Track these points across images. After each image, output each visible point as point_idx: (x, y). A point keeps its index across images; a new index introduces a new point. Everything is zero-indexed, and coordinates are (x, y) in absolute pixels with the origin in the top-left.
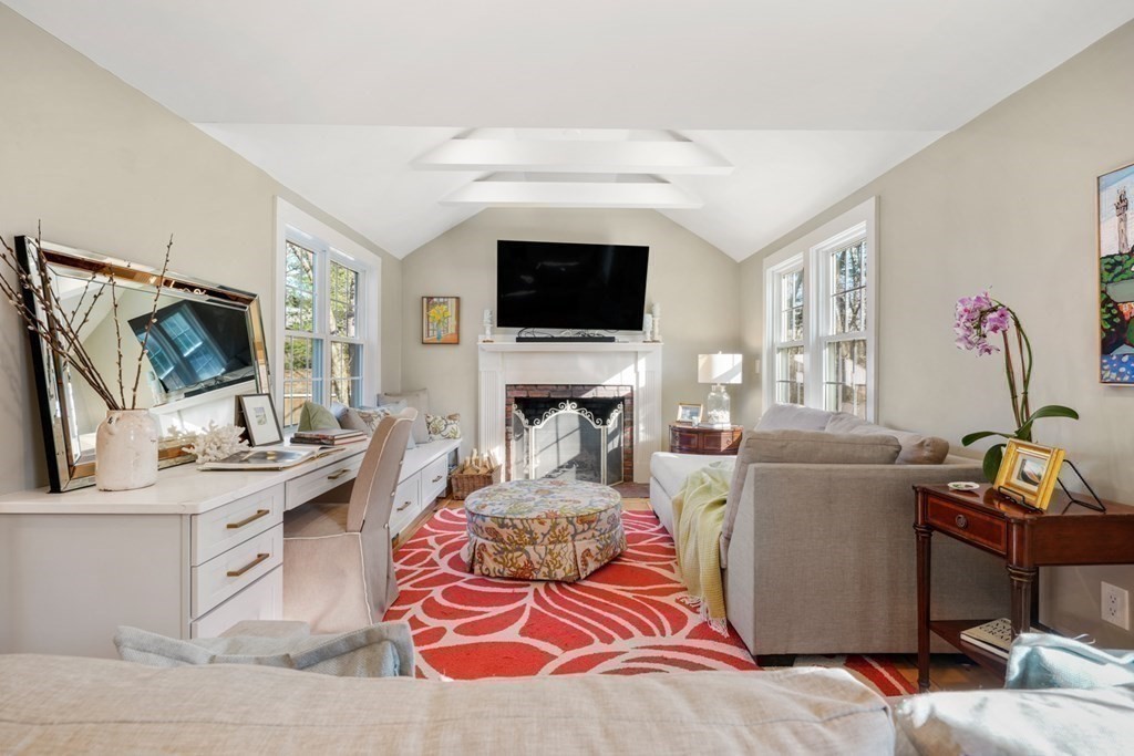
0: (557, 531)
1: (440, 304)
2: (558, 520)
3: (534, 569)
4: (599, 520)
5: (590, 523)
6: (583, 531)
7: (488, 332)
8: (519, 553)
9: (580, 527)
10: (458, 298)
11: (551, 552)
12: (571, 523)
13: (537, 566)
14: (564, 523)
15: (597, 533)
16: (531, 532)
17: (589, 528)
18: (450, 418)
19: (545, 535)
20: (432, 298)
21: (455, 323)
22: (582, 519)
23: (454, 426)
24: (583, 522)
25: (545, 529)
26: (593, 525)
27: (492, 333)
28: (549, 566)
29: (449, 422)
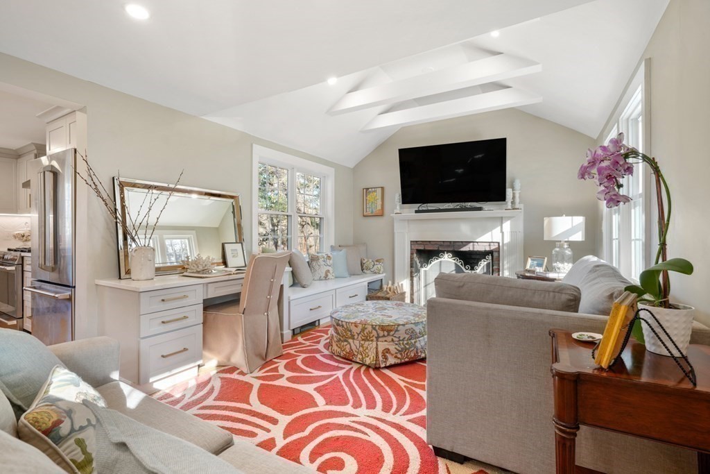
0: (365, 332)
1: (373, 192)
2: (366, 326)
3: (354, 355)
4: (397, 331)
5: (389, 331)
6: (384, 336)
7: (398, 207)
8: (346, 343)
9: (381, 333)
10: (382, 188)
11: (362, 346)
12: (374, 329)
13: (356, 354)
14: (370, 328)
15: (395, 339)
16: (350, 331)
17: (388, 335)
18: (377, 261)
19: (358, 335)
20: (368, 189)
21: (381, 203)
22: (383, 328)
23: (379, 266)
24: (383, 330)
25: (358, 330)
26: (392, 333)
27: (401, 208)
28: (362, 355)
29: (376, 263)
